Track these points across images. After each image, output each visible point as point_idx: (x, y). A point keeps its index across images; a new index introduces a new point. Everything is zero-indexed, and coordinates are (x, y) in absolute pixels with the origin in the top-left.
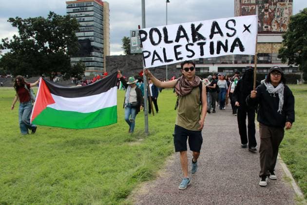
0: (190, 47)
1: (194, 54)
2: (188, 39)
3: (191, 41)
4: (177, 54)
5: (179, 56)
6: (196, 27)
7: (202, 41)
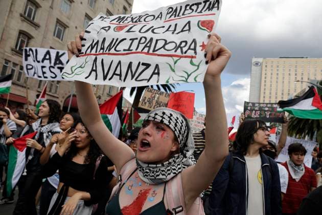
0: (52, 69)
1: (56, 76)
2: (50, 62)
3: (52, 65)
4: (44, 73)
5: (45, 75)
6: (60, 54)
7: (60, 66)
